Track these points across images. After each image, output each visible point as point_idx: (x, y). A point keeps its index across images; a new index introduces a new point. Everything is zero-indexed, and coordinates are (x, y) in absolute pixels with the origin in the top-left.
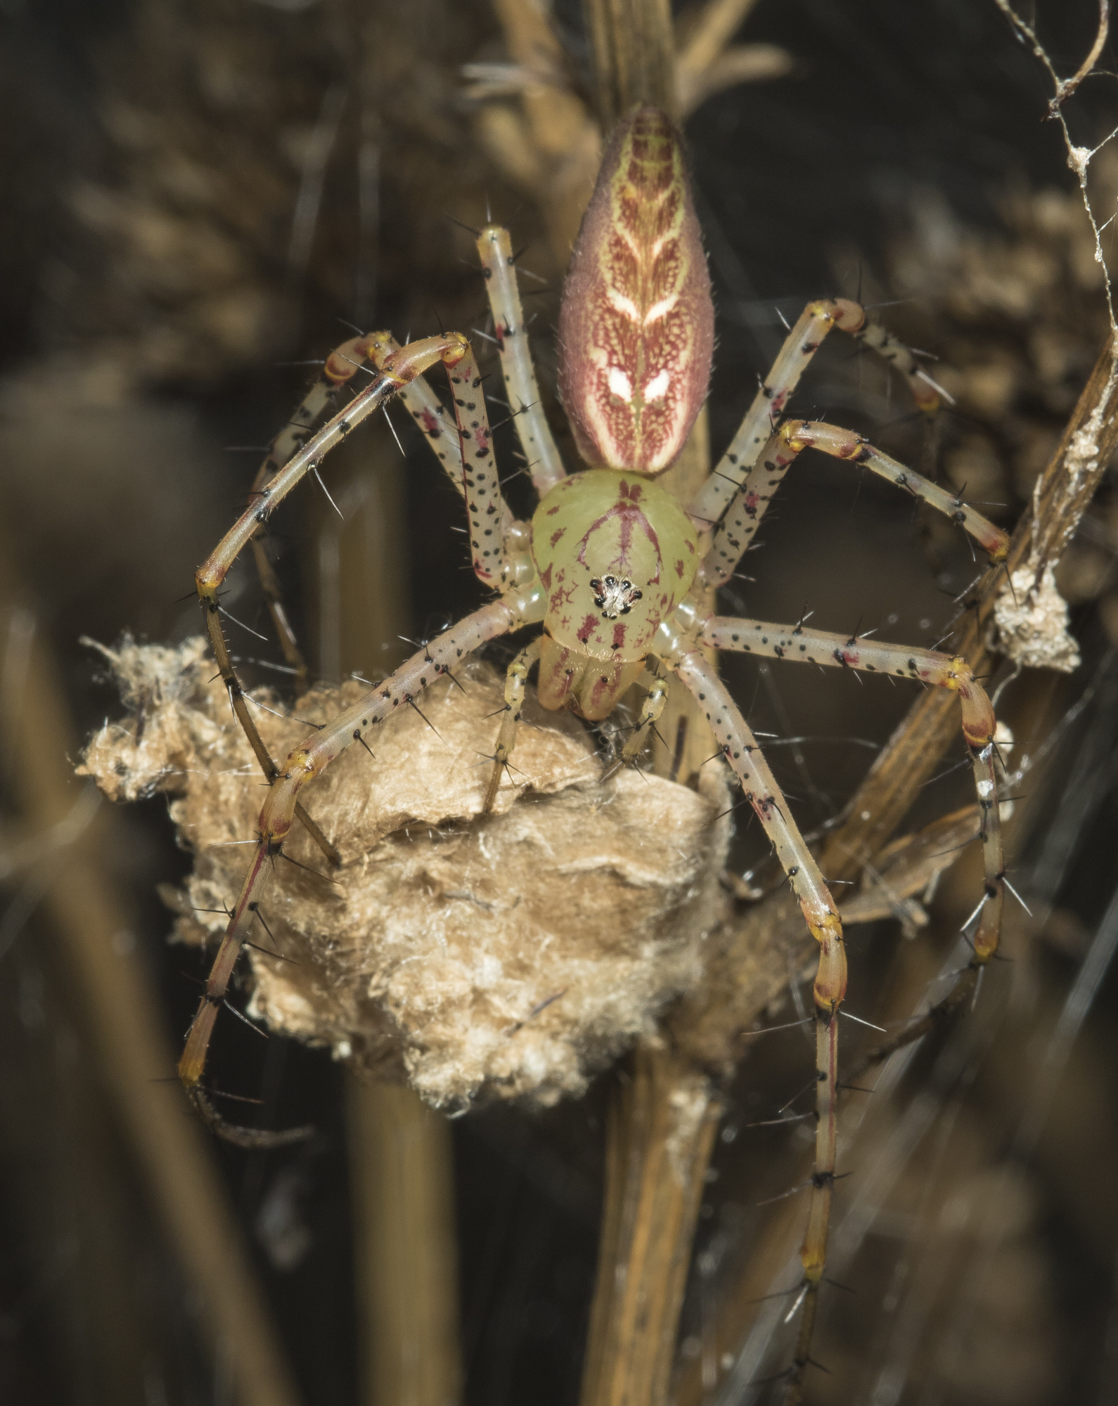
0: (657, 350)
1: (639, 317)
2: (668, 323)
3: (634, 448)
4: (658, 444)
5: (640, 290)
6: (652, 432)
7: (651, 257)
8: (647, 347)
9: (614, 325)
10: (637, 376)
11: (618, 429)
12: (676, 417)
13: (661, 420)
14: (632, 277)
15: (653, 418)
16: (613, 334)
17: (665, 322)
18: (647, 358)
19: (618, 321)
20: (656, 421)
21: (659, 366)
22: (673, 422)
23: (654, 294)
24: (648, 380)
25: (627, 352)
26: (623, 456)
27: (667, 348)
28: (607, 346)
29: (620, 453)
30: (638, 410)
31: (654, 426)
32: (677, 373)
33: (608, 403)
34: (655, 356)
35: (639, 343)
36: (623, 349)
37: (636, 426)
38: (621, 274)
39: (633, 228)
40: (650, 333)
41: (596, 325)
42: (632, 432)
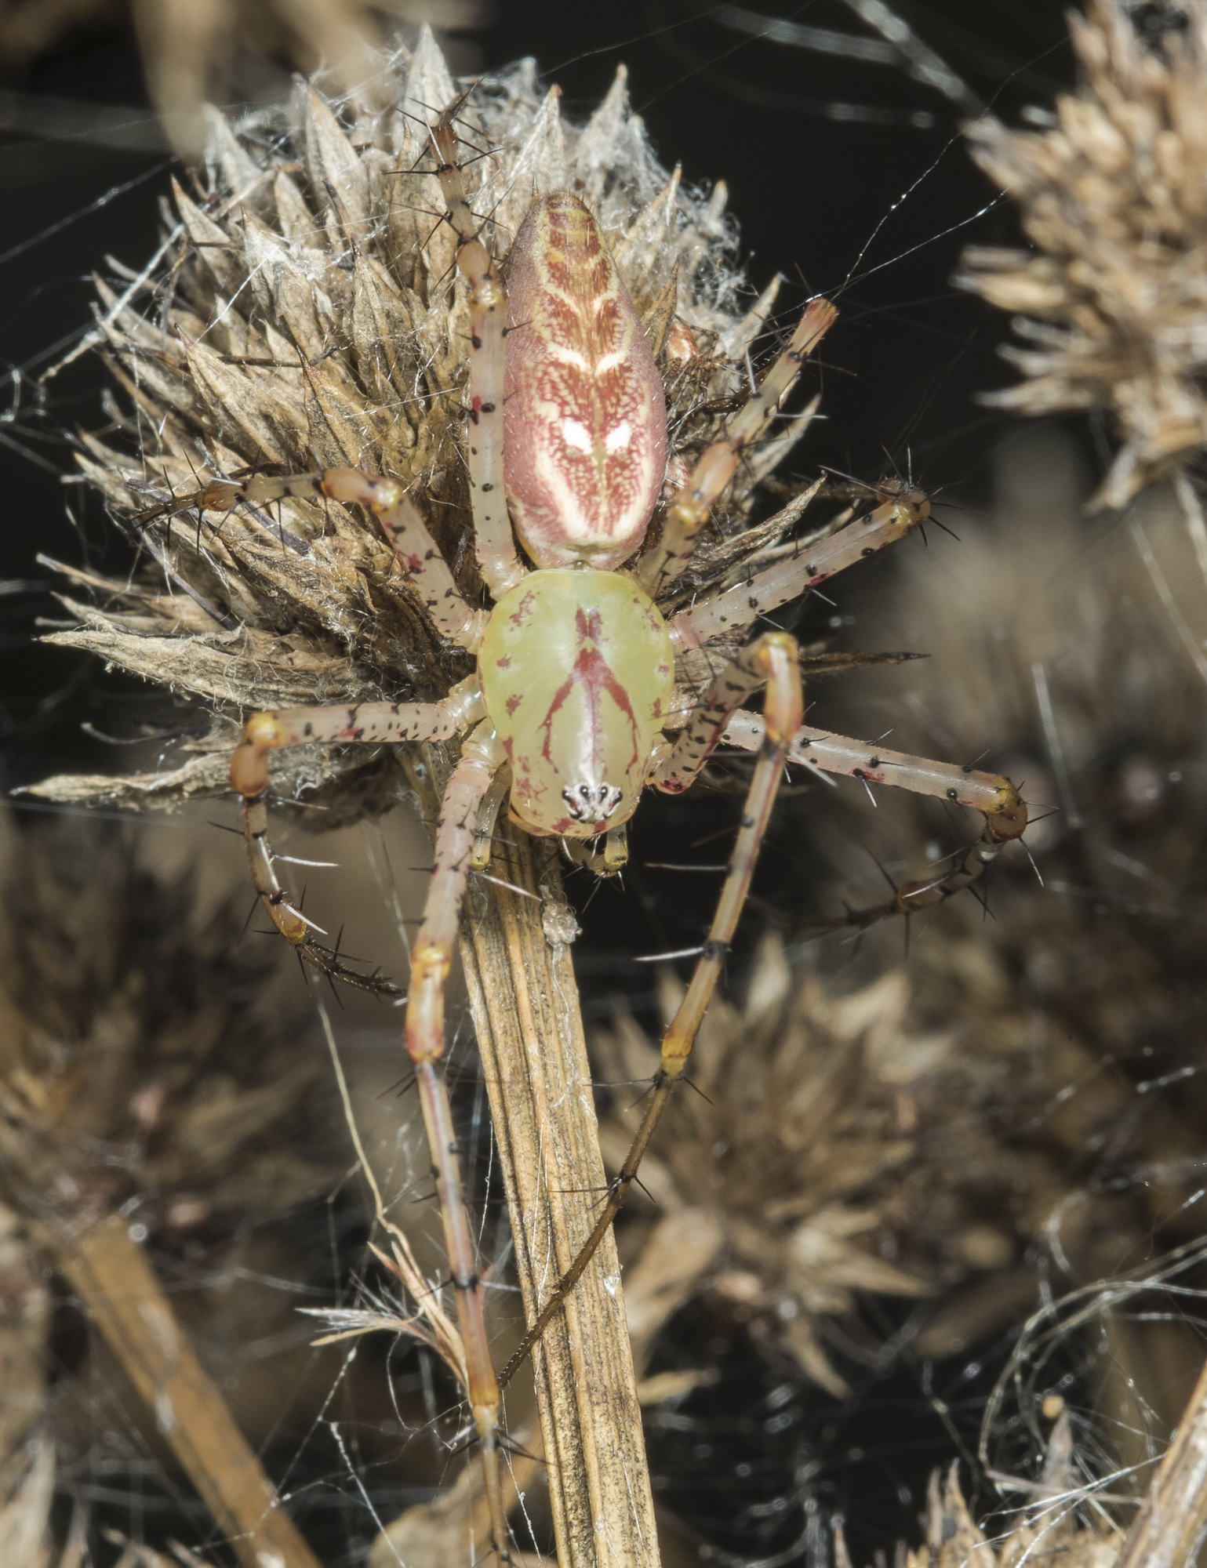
0: (614, 400)
1: (589, 367)
2: (621, 375)
3: (598, 505)
4: (625, 501)
5: (585, 342)
6: (618, 486)
7: (592, 312)
8: (603, 397)
9: (561, 377)
10: (596, 425)
11: (579, 484)
12: (642, 473)
13: (627, 473)
14: (574, 331)
15: (618, 470)
16: (561, 386)
17: (618, 374)
18: (604, 407)
19: (565, 372)
20: (621, 475)
21: (619, 416)
22: (640, 479)
23: (602, 346)
24: (608, 429)
25: (580, 401)
26: (586, 514)
27: (625, 399)
28: (556, 398)
29: (584, 512)
30: (600, 461)
31: (619, 479)
32: (638, 426)
33: (565, 457)
34: (612, 405)
35: (593, 392)
36: (576, 398)
37: (601, 479)
38: (561, 329)
39: (566, 287)
40: (603, 382)
41: (540, 381)
42: (595, 486)
